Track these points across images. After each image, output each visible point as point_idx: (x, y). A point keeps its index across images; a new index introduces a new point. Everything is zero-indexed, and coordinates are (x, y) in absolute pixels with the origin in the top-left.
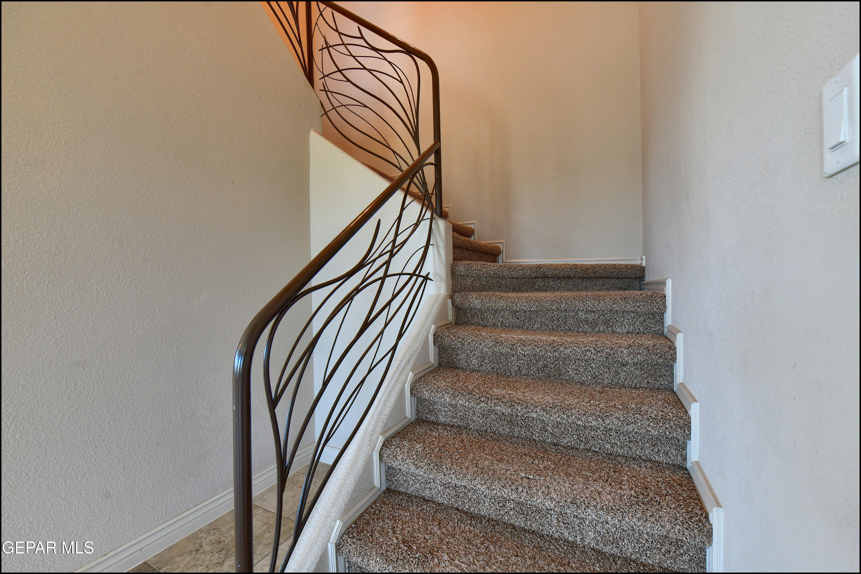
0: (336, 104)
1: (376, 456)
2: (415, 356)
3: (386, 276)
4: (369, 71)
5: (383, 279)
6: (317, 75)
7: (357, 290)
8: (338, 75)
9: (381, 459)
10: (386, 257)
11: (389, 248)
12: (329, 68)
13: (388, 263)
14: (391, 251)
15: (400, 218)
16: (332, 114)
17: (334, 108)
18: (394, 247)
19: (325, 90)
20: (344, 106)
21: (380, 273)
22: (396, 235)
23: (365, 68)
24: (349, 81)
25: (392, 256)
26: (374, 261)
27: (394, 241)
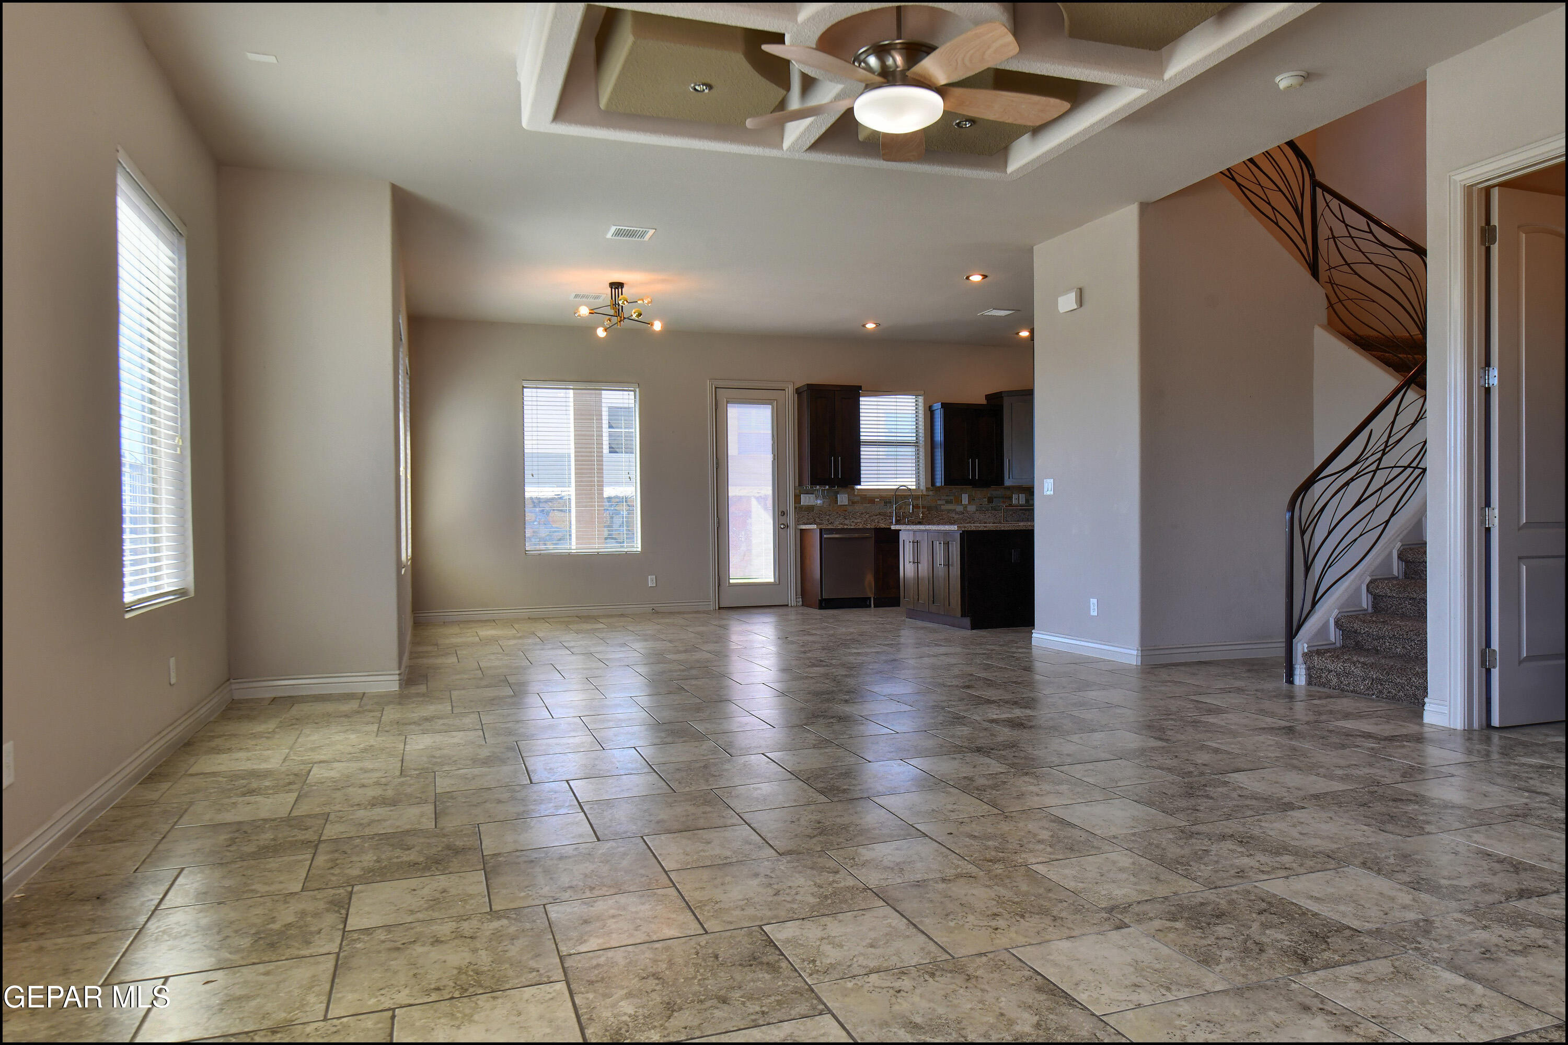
0: (1342, 297)
1: (1364, 588)
2: (1405, 532)
3: (1378, 469)
4: (1376, 265)
5: (1375, 472)
6: (1322, 266)
7: (1352, 479)
8: (1346, 268)
9: (1368, 590)
10: (1379, 455)
11: (1382, 447)
12: (1336, 260)
13: (1380, 459)
14: (1384, 450)
15: (1393, 423)
16: (1338, 307)
17: (1340, 301)
18: (1386, 447)
19: (1330, 282)
20: (1351, 300)
21: (1373, 467)
22: (1389, 437)
23: (1372, 263)
24: (1356, 273)
25: (1383, 454)
26: (1367, 458)
27: (1387, 442)
